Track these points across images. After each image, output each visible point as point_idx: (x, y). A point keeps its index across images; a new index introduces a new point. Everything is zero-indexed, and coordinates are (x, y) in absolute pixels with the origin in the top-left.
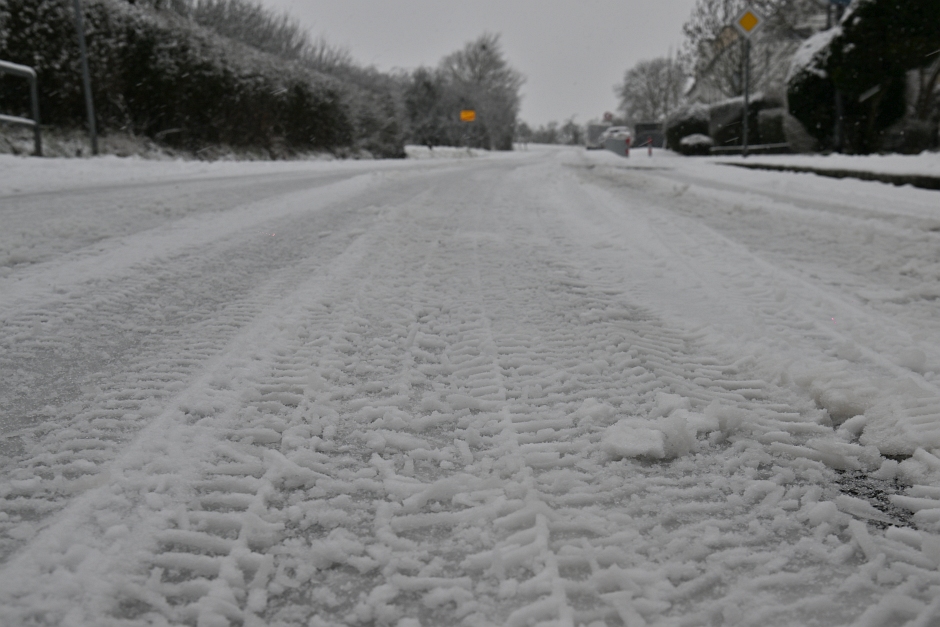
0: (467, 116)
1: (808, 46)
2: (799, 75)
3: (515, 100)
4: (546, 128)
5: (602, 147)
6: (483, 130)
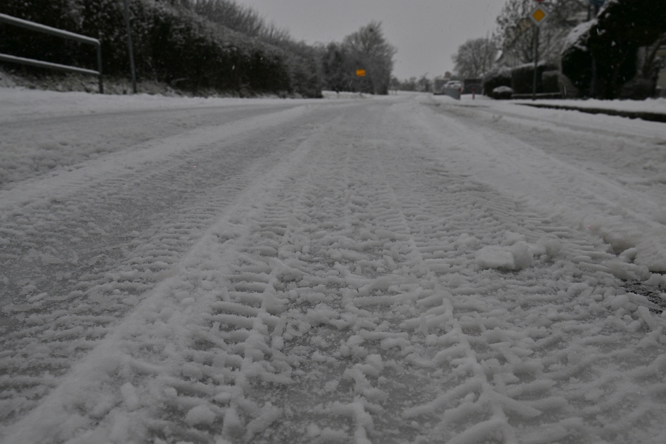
0: (360, 73)
1: (576, 31)
2: (569, 49)
3: (390, 64)
4: (409, 81)
5: (443, 93)
6: (370, 82)
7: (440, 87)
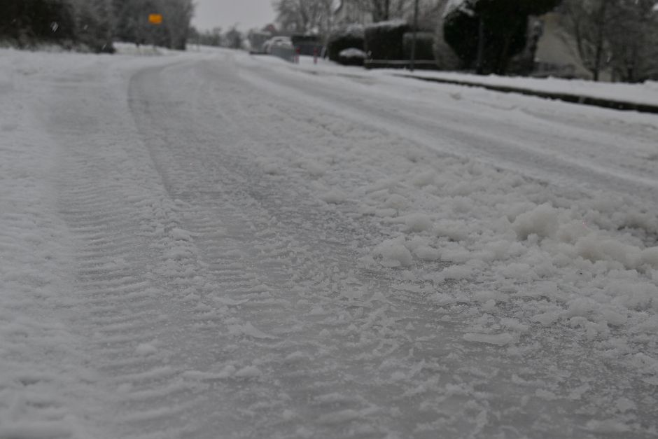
0: (155, 19)
2: (454, 13)
3: (190, 7)
4: (212, 33)
6: (166, 32)
7: (259, 44)
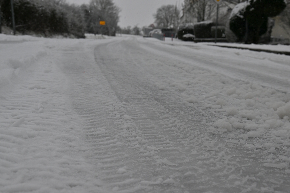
0: (102, 23)
1: (237, 7)
2: (234, 17)
3: (117, 18)
4: (127, 29)
5: (150, 37)
6: (107, 29)
7: (147, 33)
